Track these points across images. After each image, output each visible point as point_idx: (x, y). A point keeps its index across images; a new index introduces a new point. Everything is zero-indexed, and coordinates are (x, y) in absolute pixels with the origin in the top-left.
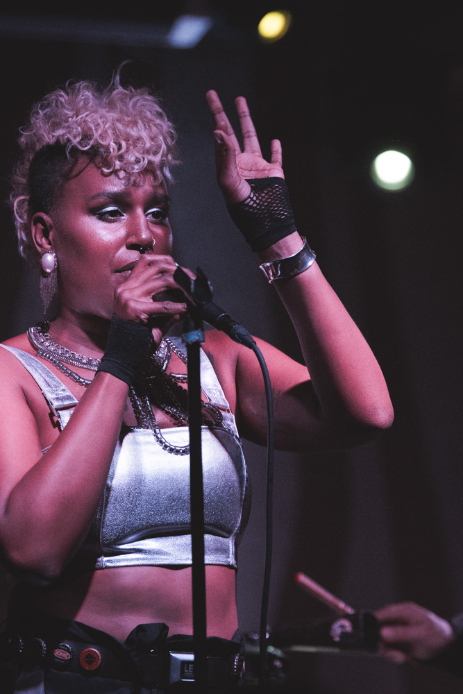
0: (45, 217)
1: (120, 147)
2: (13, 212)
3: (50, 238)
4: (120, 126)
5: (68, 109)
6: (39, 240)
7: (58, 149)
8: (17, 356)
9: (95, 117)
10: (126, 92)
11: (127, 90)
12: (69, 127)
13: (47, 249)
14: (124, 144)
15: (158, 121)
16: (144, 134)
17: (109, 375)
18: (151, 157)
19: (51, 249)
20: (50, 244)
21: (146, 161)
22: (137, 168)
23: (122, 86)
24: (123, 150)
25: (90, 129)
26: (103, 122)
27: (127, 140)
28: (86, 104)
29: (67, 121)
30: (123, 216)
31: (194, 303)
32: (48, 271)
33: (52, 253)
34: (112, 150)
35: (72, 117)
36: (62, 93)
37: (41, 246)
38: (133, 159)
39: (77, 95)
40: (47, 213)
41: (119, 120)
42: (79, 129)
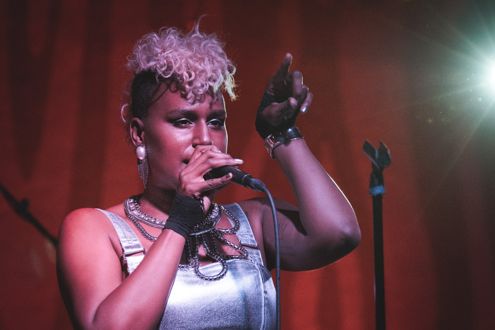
0: (139, 121)
1: (190, 76)
2: (121, 115)
3: (142, 136)
4: (191, 61)
5: (158, 48)
6: (135, 137)
7: (150, 74)
8: (108, 216)
9: (175, 54)
10: (201, 36)
11: (202, 35)
12: (158, 60)
13: (139, 143)
14: (193, 74)
15: (219, 59)
16: (208, 67)
17: (172, 231)
18: (211, 84)
19: (142, 143)
20: (141, 140)
21: (208, 85)
22: (201, 91)
23: (200, 32)
24: (193, 78)
25: (171, 62)
26: (180, 58)
27: (195, 72)
28: (171, 44)
29: (157, 56)
30: (192, 124)
31: (378, 167)
32: (141, 158)
33: (142, 146)
34: (185, 78)
35: (161, 53)
36: (155, 35)
37: (136, 141)
38: (199, 85)
39: (165, 38)
40: (140, 119)
41: (191, 57)
42: (165, 61)
